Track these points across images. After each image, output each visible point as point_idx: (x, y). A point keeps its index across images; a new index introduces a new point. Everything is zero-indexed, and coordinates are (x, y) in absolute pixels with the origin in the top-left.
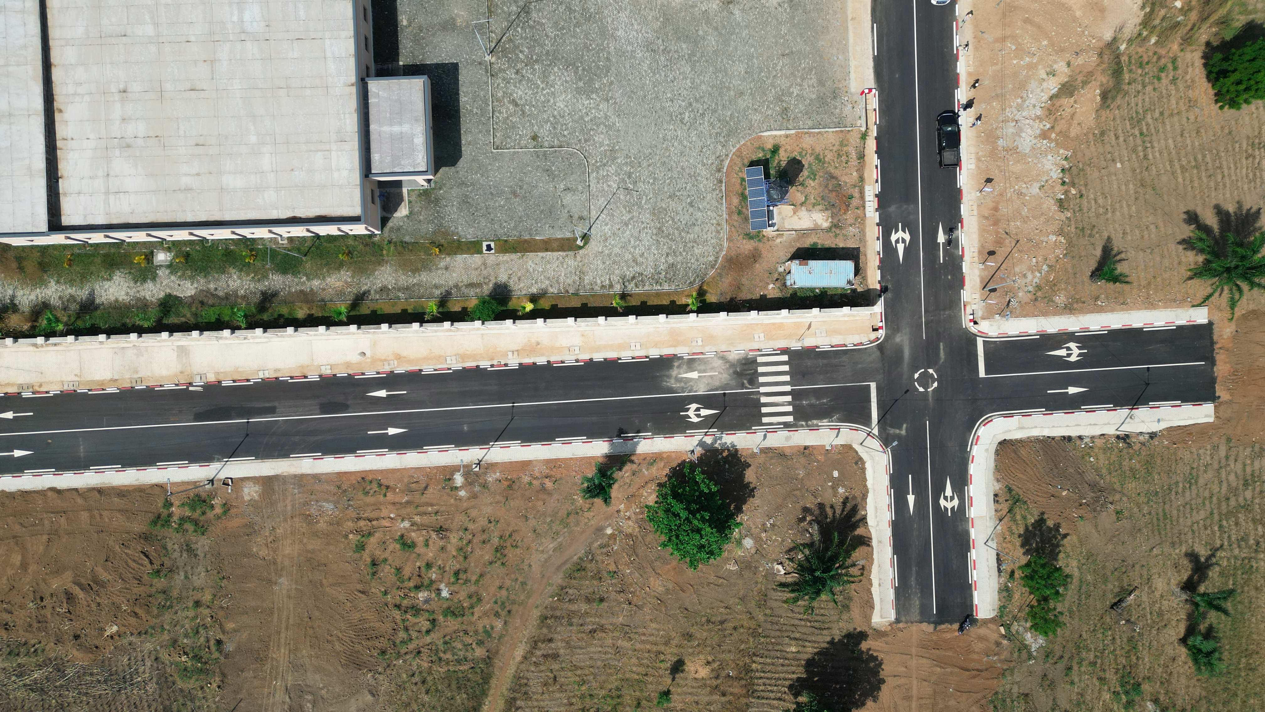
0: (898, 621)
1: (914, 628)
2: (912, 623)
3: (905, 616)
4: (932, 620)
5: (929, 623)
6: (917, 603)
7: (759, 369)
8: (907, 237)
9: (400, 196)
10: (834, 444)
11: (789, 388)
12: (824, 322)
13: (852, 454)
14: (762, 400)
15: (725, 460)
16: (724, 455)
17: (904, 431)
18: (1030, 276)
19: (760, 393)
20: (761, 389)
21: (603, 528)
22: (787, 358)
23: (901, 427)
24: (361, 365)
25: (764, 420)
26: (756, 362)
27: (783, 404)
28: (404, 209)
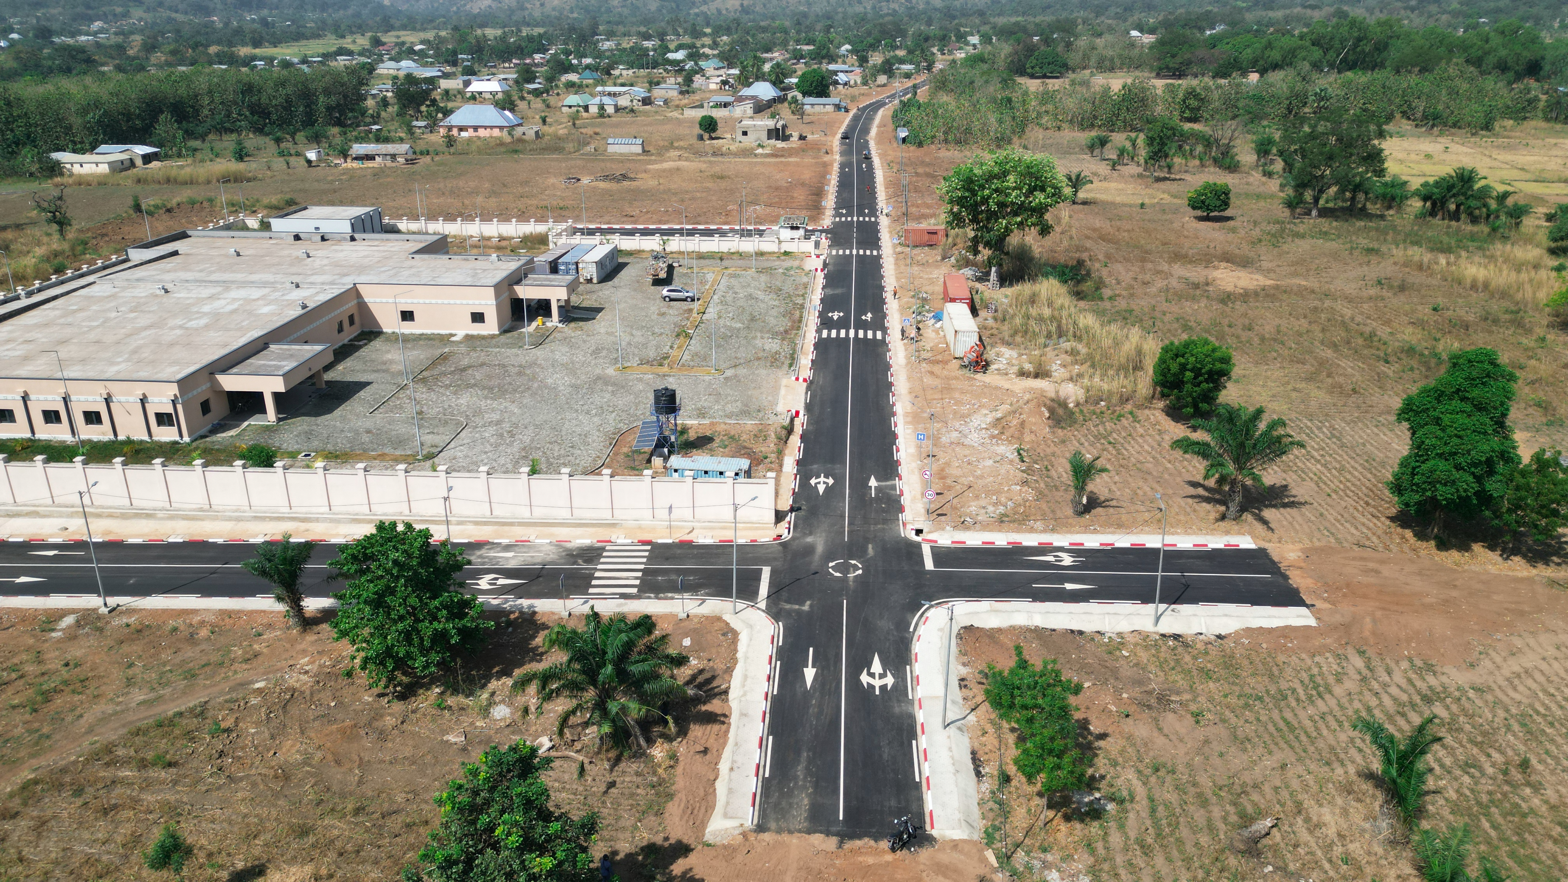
0: (761, 828)
1: (795, 841)
2: (790, 832)
3: (777, 820)
4: (834, 829)
5: (828, 834)
6: (806, 801)
7: (605, 554)
8: (831, 481)
9: (238, 426)
10: (692, 612)
11: (642, 567)
12: (712, 528)
13: (720, 624)
14: (597, 574)
15: (509, 623)
16: (512, 616)
17: (806, 608)
18: (991, 509)
19: (596, 569)
20: (600, 567)
21: (253, 682)
22: (649, 548)
23: (802, 603)
24: (51, 536)
25: (591, 590)
26: (603, 549)
27: (627, 578)
28: (233, 432)
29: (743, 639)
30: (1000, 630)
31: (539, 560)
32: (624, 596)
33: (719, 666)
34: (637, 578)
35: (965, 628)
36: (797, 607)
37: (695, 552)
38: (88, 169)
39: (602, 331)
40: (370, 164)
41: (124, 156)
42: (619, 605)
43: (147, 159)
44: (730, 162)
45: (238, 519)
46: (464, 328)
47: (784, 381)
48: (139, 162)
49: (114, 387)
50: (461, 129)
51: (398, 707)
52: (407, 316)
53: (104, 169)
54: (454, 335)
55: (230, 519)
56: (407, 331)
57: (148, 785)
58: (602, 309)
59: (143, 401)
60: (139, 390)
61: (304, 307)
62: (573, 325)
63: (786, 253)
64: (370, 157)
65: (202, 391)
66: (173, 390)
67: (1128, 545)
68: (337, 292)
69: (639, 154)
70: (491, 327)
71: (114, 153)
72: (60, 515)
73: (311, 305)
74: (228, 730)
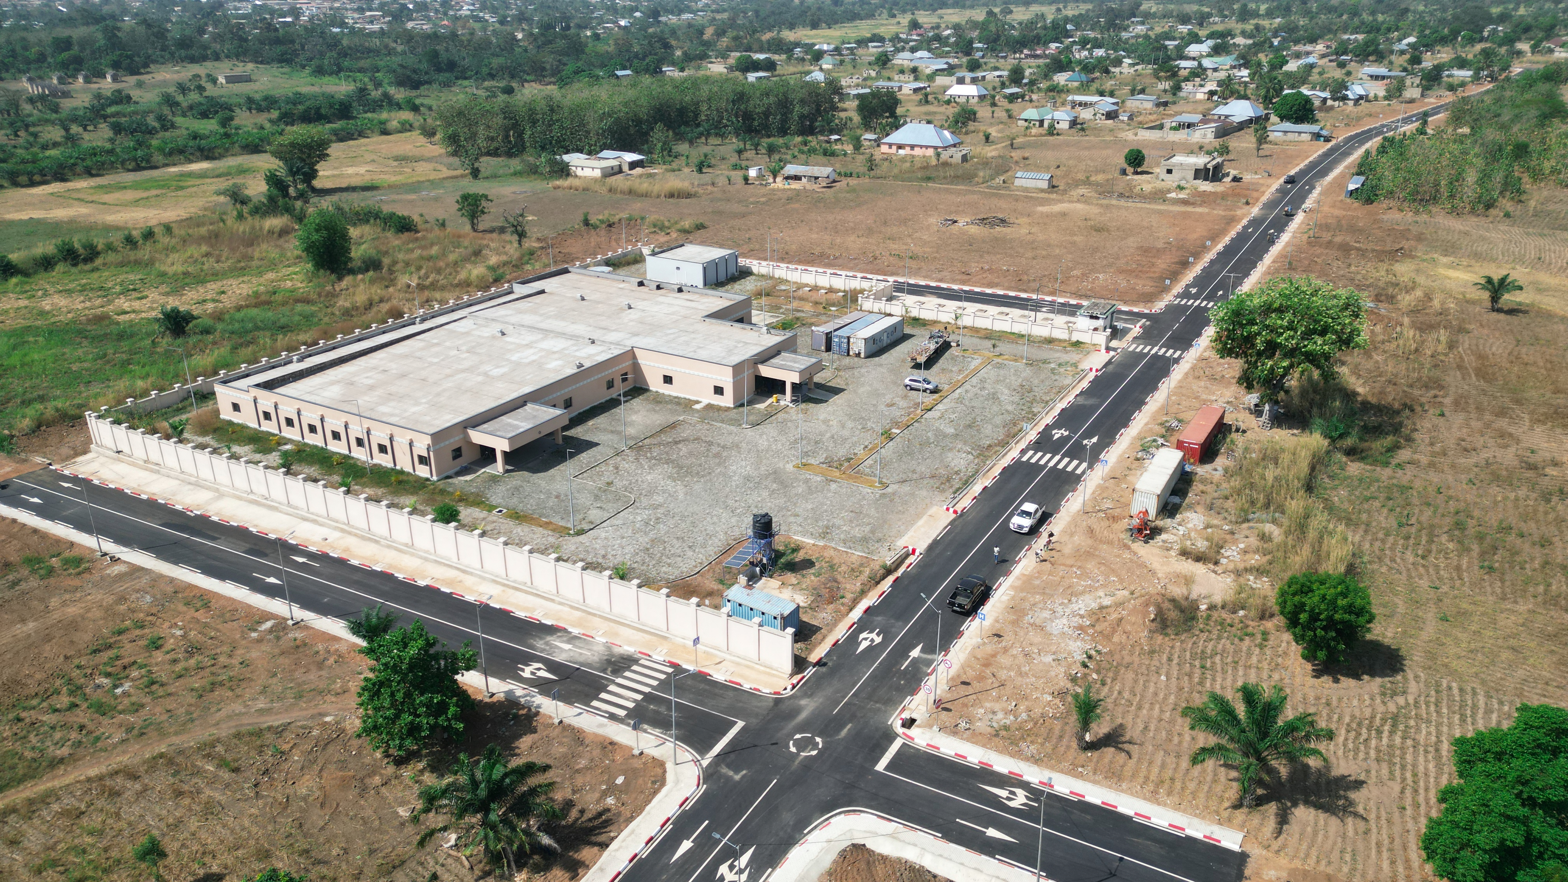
7: (635, 668)
8: (878, 640)
9: (475, 472)
10: (646, 751)
11: (647, 690)
12: (738, 664)
13: (659, 771)
14: (612, 688)
15: (516, 717)
16: (522, 712)
17: (737, 777)
18: (1000, 715)
19: (613, 682)
20: (619, 680)
21: (326, 715)
22: (670, 670)
23: (737, 772)
24: (314, 544)
25: (595, 703)
26: (636, 661)
27: (627, 699)
28: (468, 478)
29: (664, 790)
30: (884, 859)
31: (581, 659)
32: (613, 717)
33: (626, 812)
34: (635, 701)
35: (854, 845)
36: (731, 773)
37: (702, 686)
38: (588, 173)
39: (822, 417)
40: (795, 185)
41: (615, 163)
42: (601, 725)
43: (633, 165)
44: (1127, 208)
45: (426, 559)
46: (709, 398)
47: (933, 510)
48: (626, 168)
49: (396, 431)
50: (900, 147)
51: (391, 769)
52: (668, 380)
53: (597, 173)
54: (698, 402)
55: (421, 557)
56: (667, 392)
57: (212, 782)
58: (842, 390)
59: (411, 444)
60: (410, 435)
61: (581, 366)
62: (803, 406)
63: (1077, 344)
64: (797, 178)
65: (455, 441)
66: (428, 440)
67: (1097, 801)
68: (617, 352)
69: (1042, 191)
70: (727, 400)
71: (611, 158)
72: (329, 527)
73: (587, 364)
74: (283, 753)
